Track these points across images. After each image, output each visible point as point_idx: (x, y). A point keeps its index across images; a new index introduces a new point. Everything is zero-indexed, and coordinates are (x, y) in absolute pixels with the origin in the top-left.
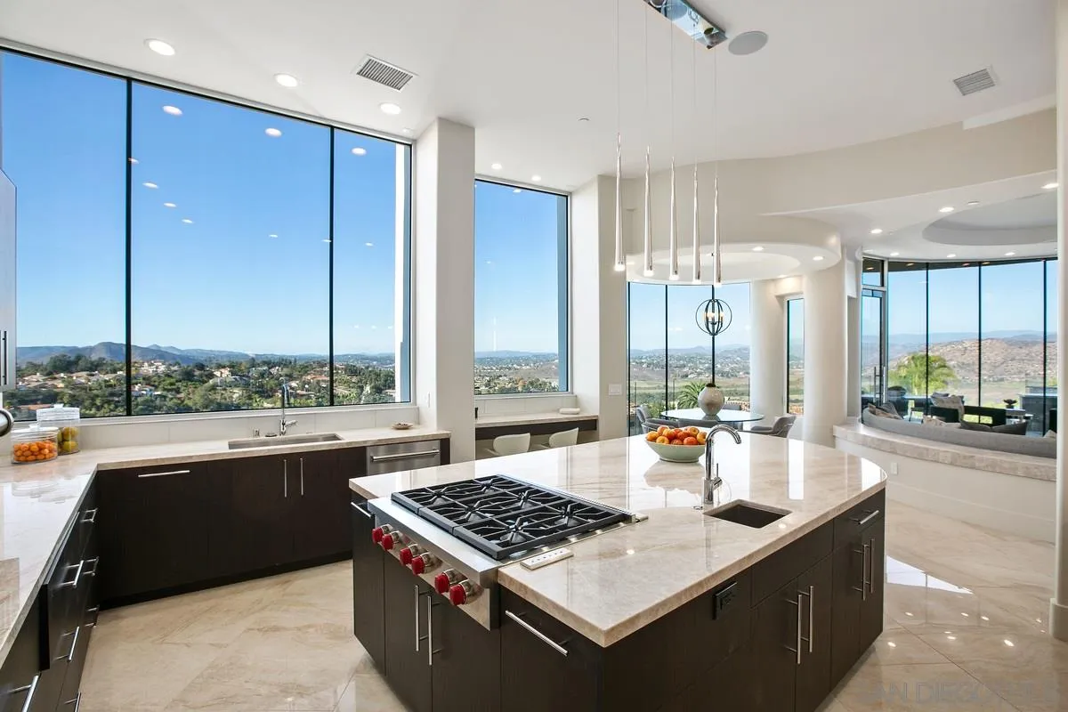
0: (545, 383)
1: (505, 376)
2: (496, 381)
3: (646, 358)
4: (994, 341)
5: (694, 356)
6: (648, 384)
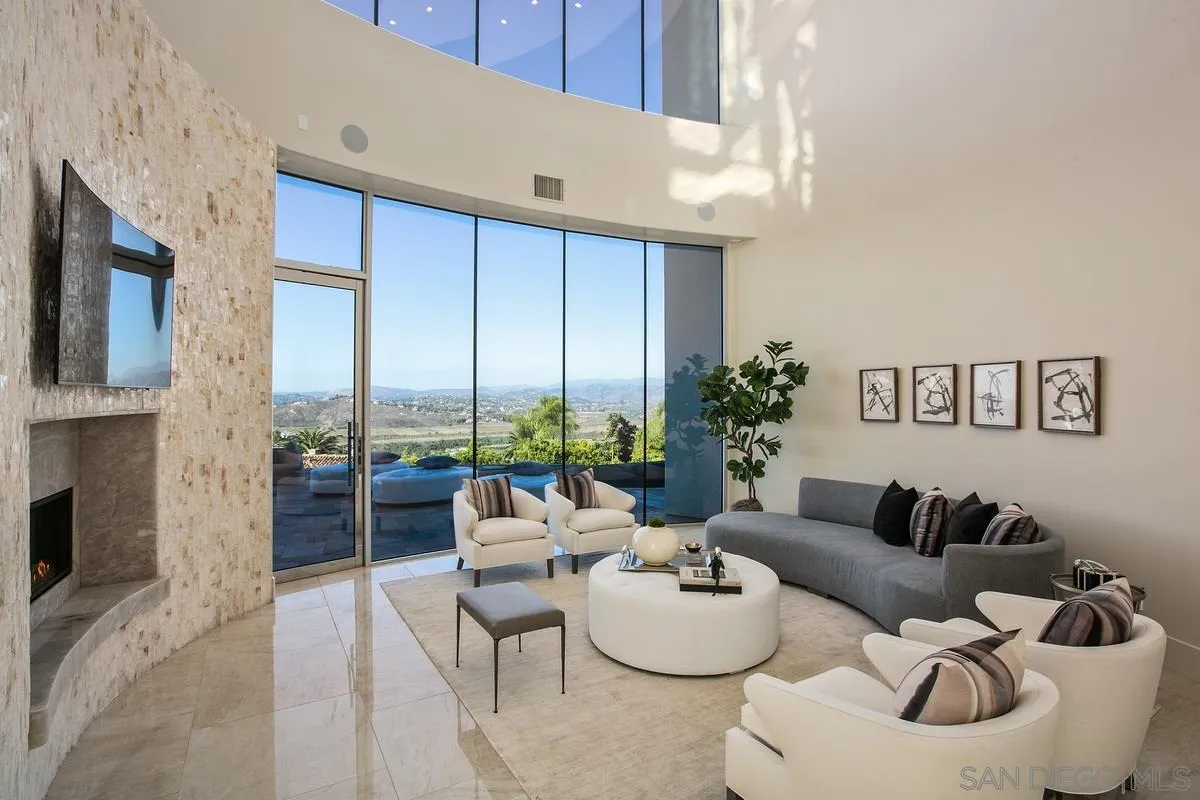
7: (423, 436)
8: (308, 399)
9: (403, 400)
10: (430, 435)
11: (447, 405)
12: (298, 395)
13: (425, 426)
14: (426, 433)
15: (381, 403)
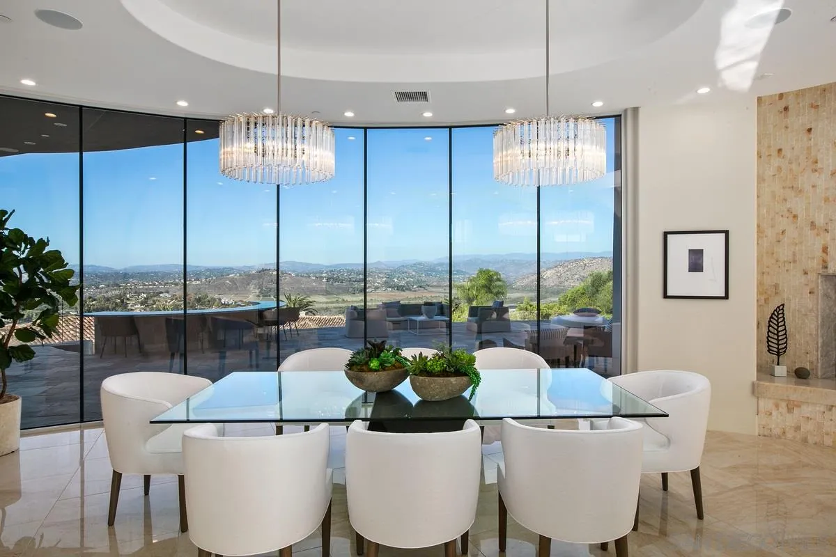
0: (214, 300)
1: (168, 292)
2: (155, 299)
3: (326, 273)
4: (604, 259)
5: (374, 270)
6: (328, 299)
7: (332, 303)
8: (238, 271)
9: (315, 273)
10: (337, 302)
11: (350, 277)
12: (232, 269)
13: (333, 294)
14: (334, 300)
15: (297, 275)
